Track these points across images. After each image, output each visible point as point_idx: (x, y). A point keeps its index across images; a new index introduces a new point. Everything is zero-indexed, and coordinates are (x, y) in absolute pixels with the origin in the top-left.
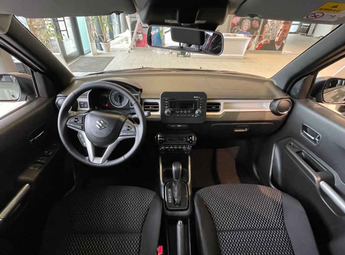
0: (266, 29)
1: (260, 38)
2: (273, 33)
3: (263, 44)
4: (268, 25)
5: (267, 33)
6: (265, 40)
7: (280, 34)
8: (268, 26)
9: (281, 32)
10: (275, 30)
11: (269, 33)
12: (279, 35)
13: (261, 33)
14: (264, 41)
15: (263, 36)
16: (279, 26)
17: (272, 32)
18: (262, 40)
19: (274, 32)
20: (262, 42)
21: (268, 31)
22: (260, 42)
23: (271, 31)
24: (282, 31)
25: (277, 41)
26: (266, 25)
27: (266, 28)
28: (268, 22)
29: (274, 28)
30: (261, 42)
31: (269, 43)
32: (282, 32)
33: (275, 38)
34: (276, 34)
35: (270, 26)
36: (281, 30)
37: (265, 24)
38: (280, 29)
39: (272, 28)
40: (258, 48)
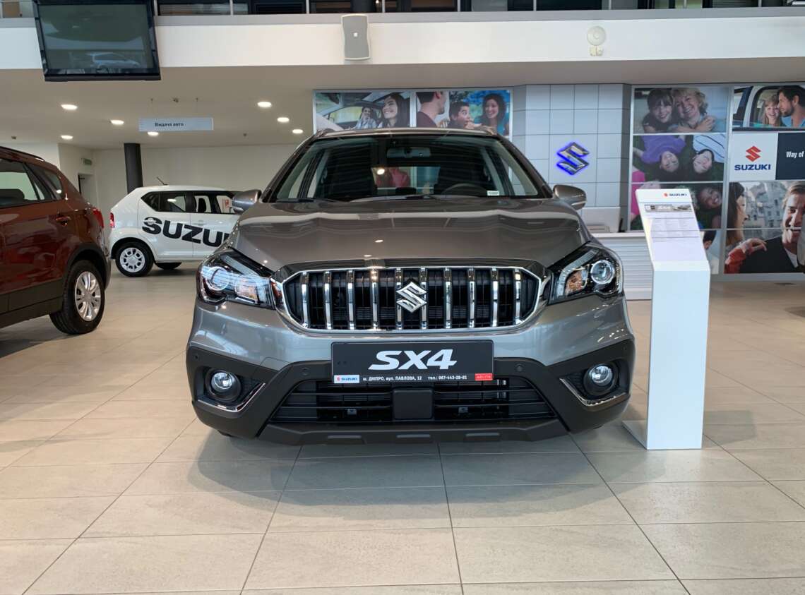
0: (744, 209)
1: (732, 238)
2: (768, 218)
3: (744, 251)
4: (747, 197)
5: (749, 220)
6: (749, 240)
7: (793, 220)
8: (748, 202)
9: (794, 216)
10: (774, 210)
11: (756, 219)
12: (790, 223)
13: (732, 221)
14: (748, 245)
15: (740, 230)
16: (781, 199)
17: (765, 217)
18: (739, 240)
19: (773, 217)
20: (741, 246)
21: (752, 216)
22: (735, 246)
23: (759, 214)
24: (797, 211)
25: (789, 241)
26: (741, 197)
27: (744, 205)
28: (745, 191)
29: (769, 204)
30: (737, 248)
31: (766, 249)
32: (797, 216)
33: (782, 233)
34: (781, 220)
35: (753, 199)
36: (793, 210)
37: (738, 197)
38: (787, 208)
39: (760, 204)
40: (731, 263)
